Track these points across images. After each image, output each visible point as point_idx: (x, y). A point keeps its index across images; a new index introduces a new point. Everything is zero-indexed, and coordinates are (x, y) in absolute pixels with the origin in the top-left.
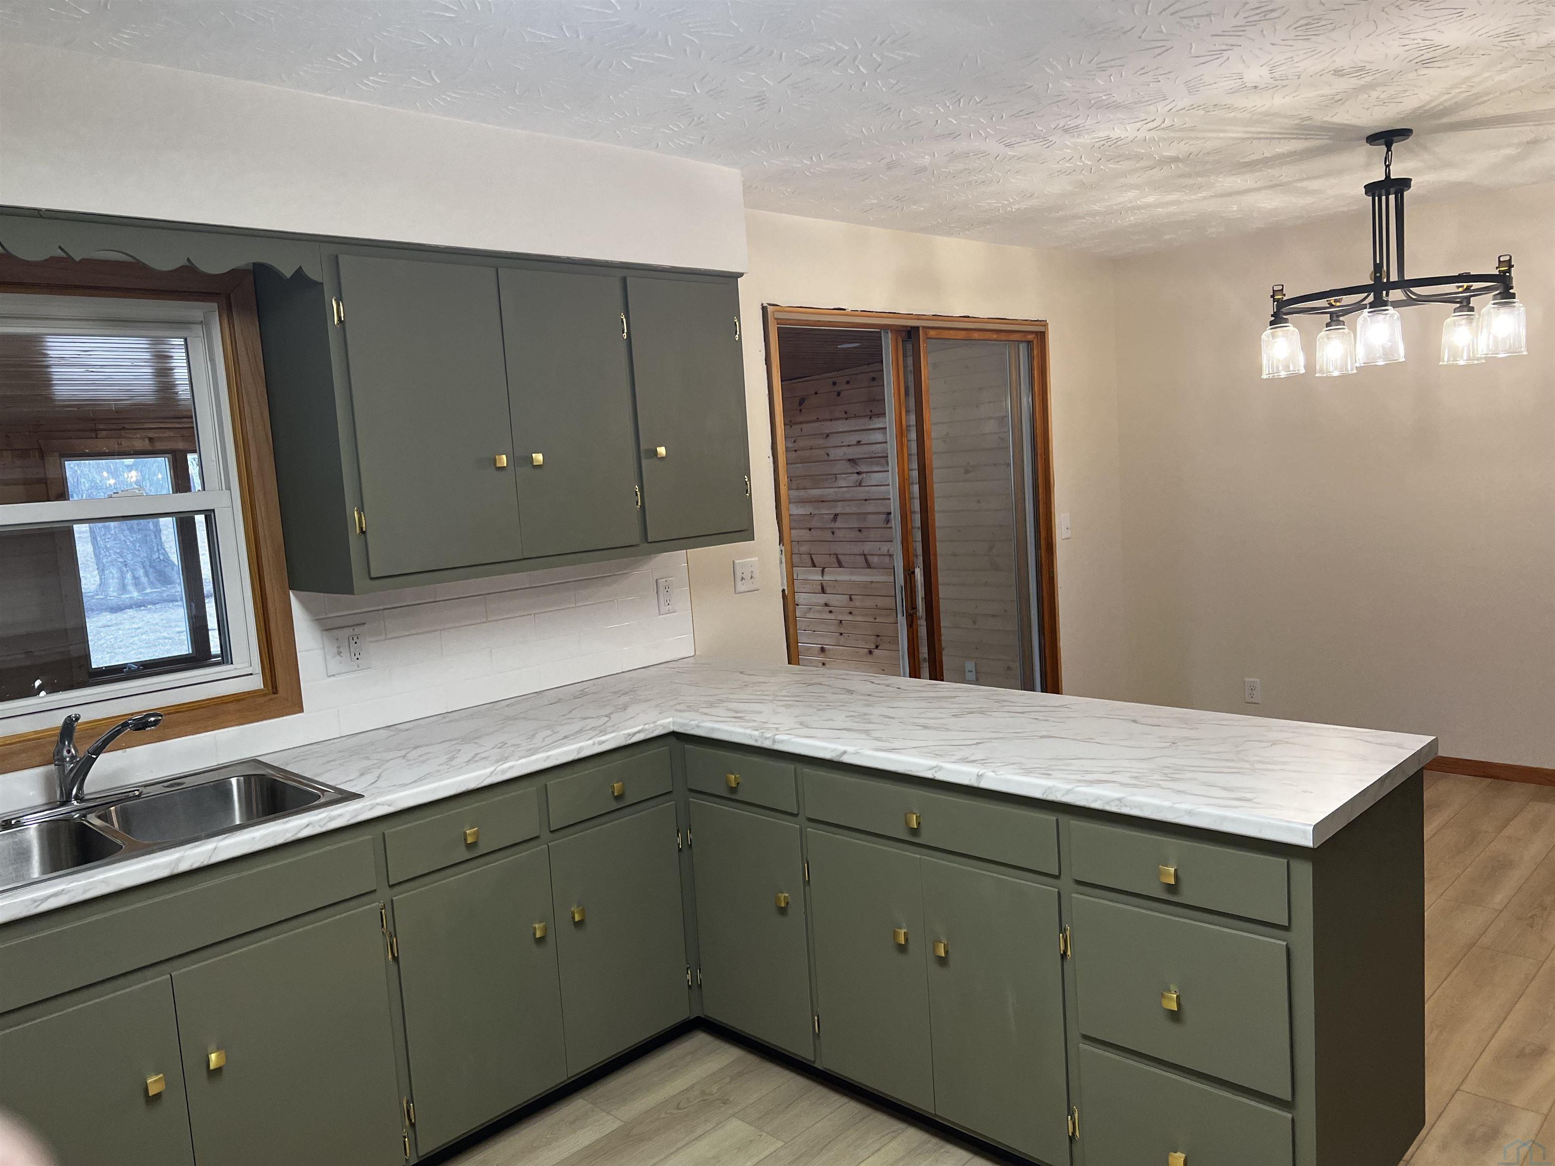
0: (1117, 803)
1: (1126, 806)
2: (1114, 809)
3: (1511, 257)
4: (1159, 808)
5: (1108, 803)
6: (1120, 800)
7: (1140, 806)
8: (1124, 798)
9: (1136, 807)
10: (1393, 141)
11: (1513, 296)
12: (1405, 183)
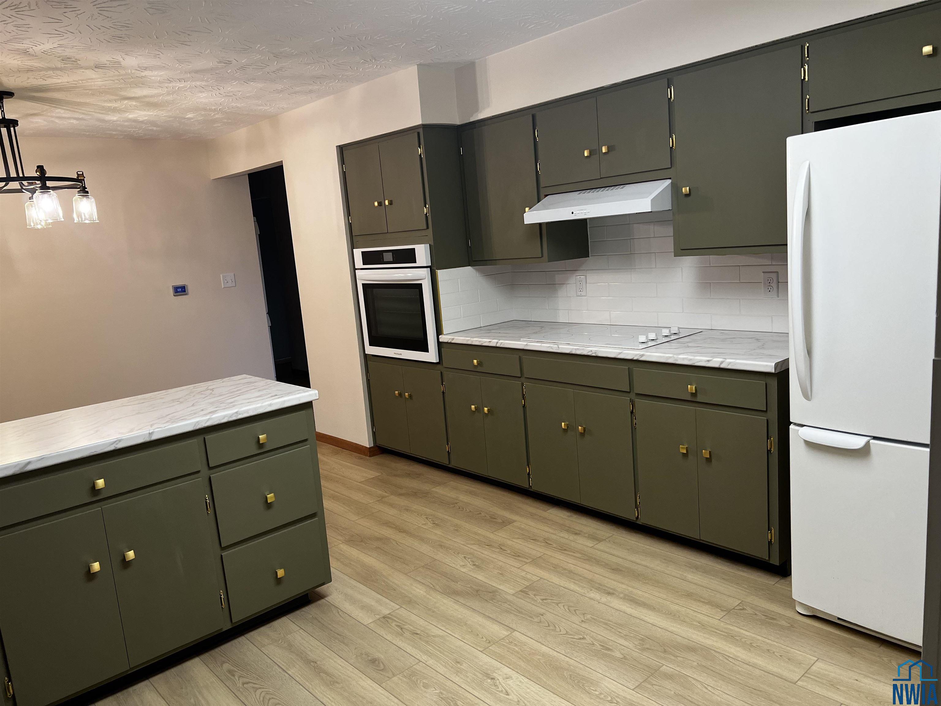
0: (236, 414)
1: (240, 414)
2: (234, 418)
3: (83, 173)
4: (256, 409)
5: (230, 417)
6: (237, 413)
7: (247, 411)
8: (237, 411)
9: (245, 413)
10: (3, 97)
11: (87, 192)
12: (14, 123)
